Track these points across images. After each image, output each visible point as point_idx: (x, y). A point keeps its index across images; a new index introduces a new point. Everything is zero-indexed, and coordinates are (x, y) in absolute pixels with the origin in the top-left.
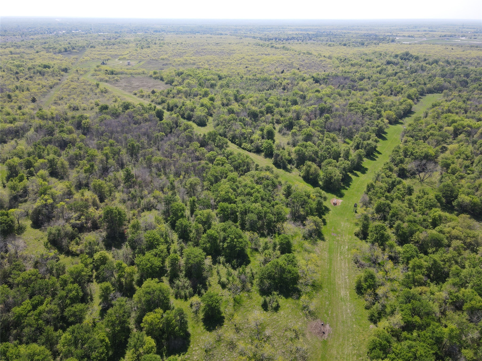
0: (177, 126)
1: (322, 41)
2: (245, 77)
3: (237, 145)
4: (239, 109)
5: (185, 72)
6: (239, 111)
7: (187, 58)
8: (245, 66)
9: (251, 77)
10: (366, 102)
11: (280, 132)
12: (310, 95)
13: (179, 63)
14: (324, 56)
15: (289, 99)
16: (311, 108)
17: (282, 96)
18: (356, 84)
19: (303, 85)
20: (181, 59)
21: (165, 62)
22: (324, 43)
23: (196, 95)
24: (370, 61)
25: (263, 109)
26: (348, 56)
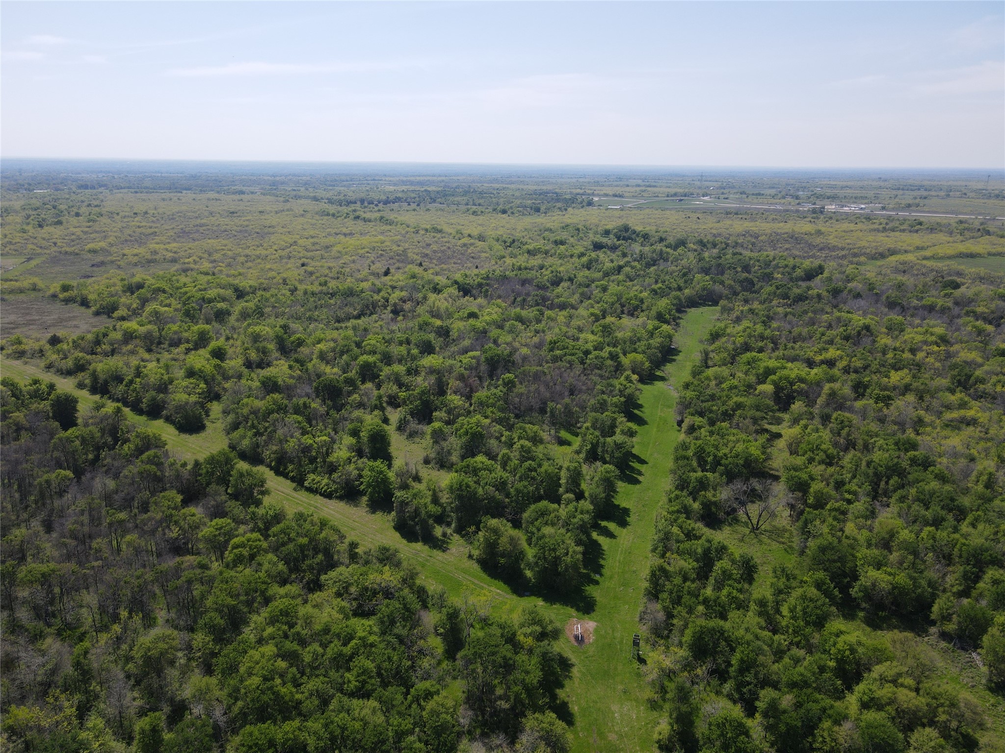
0: (116, 440)
1: (458, 204)
2: (301, 287)
3: (293, 479)
4: (292, 377)
5: (147, 283)
6: (292, 381)
7: (157, 246)
8: (301, 262)
9: (316, 288)
10: (582, 336)
11: (400, 428)
12: (457, 326)
13: (136, 259)
14: (469, 236)
15: (413, 339)
16: (466, 359)
17: (393, 332)
18: (548, 294)
19: (439, 301)
20: (141, 251)
21: (99, 258)
22: (463, 208)
23: (175, 343)
24: (562, 243)
25: (352, 374)
26: (518, 235)
